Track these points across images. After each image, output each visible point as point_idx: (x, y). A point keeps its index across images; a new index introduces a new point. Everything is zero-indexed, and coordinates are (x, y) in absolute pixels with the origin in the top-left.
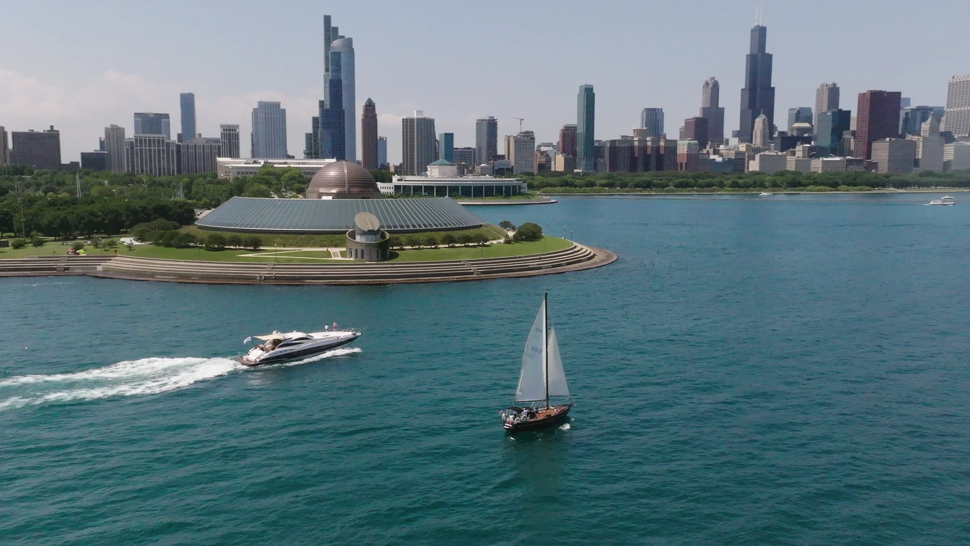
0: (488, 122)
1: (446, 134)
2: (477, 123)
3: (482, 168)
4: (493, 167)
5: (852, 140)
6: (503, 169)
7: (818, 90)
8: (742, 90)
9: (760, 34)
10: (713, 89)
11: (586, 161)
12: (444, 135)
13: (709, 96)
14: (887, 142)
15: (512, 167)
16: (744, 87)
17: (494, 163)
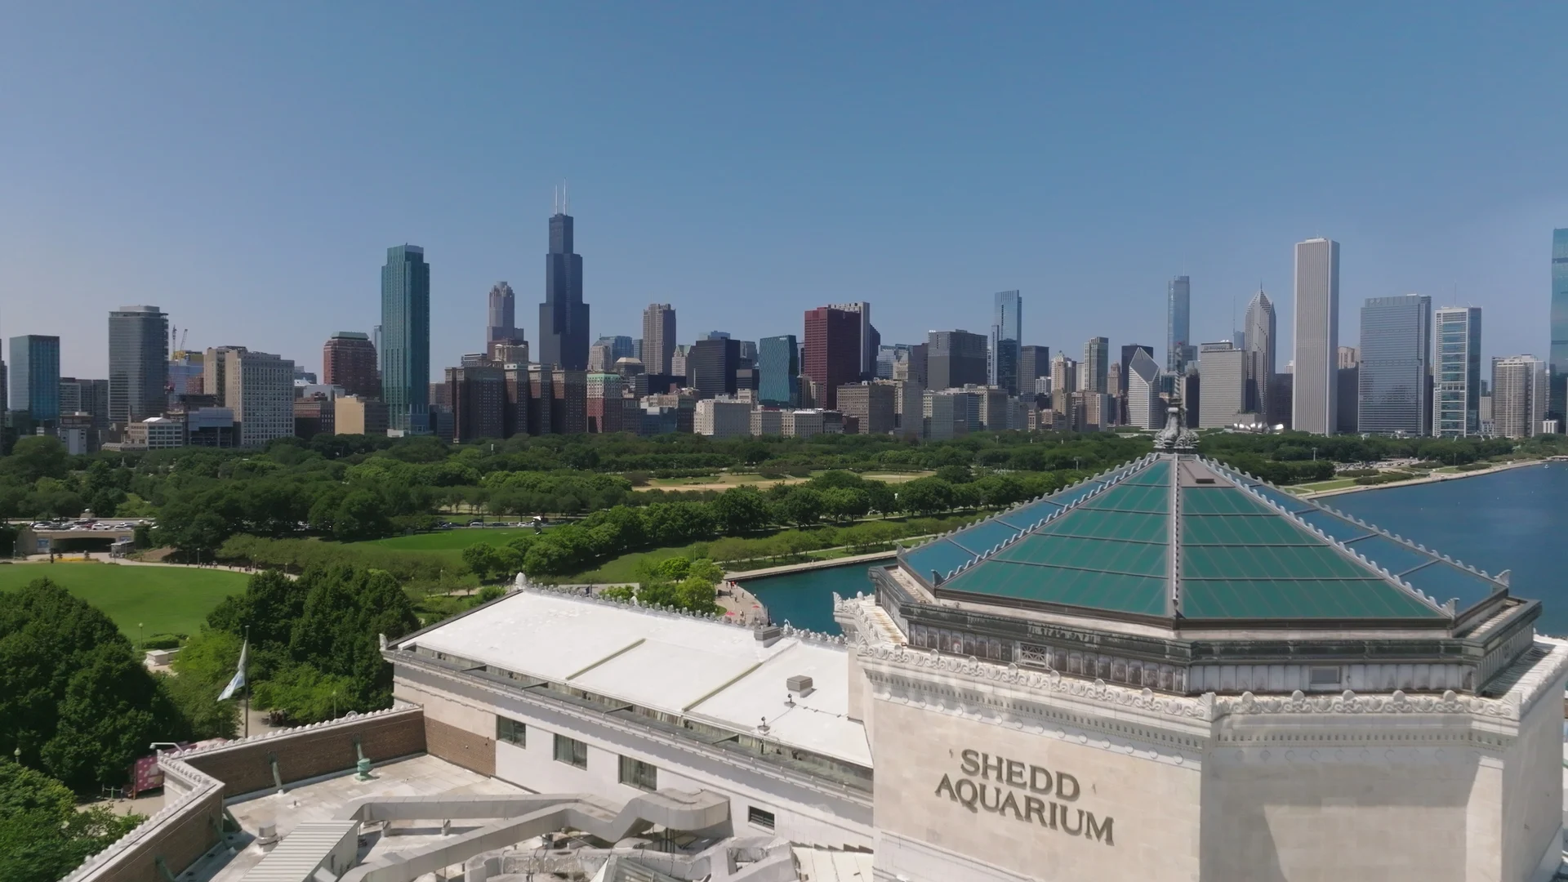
0: (144, 320)
1: (35, 341)
2: (111, 321)
3: (152, 426)
4: (186, 424)
5: (811, 383)
6: (214, 429)
7: (646, 313)
8: (541, 305)
9: (563, 227)
10: (505, 301)
11: (414, 411)
12: (27, 343)
13: (502, 310)
14: (865, 387)
15: (237, 425)
16: (544, 301)
17: (187, 415)
